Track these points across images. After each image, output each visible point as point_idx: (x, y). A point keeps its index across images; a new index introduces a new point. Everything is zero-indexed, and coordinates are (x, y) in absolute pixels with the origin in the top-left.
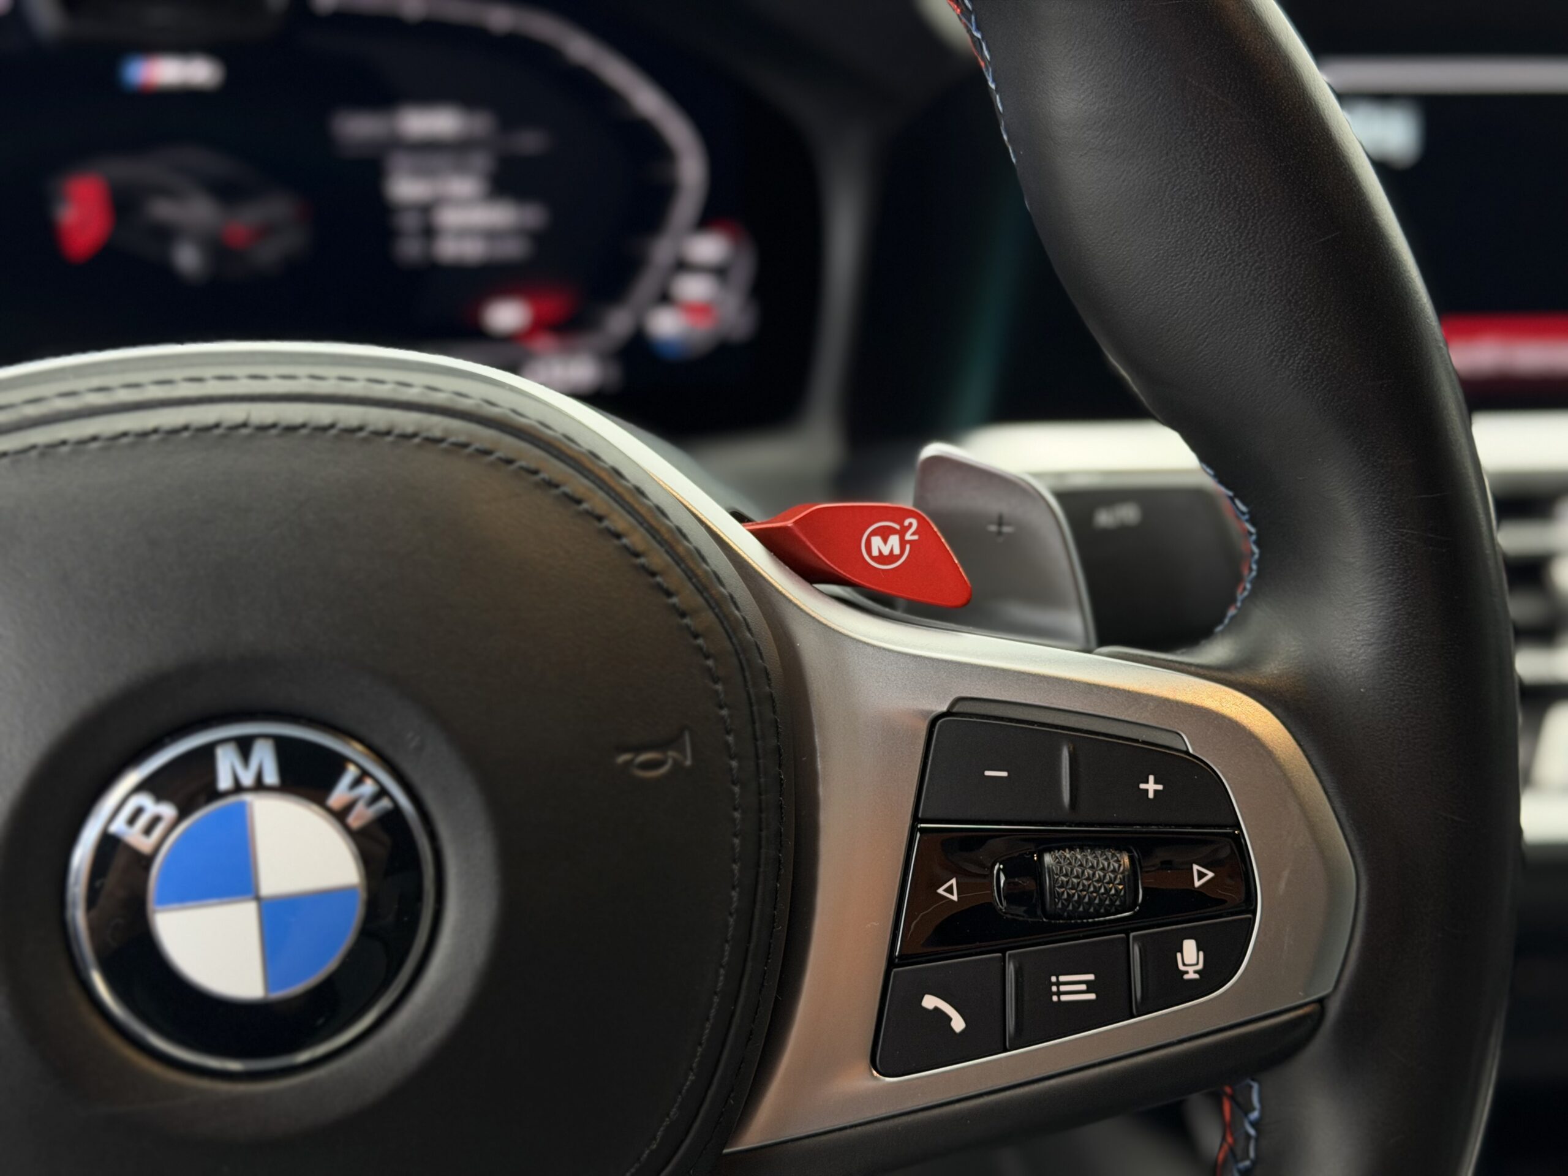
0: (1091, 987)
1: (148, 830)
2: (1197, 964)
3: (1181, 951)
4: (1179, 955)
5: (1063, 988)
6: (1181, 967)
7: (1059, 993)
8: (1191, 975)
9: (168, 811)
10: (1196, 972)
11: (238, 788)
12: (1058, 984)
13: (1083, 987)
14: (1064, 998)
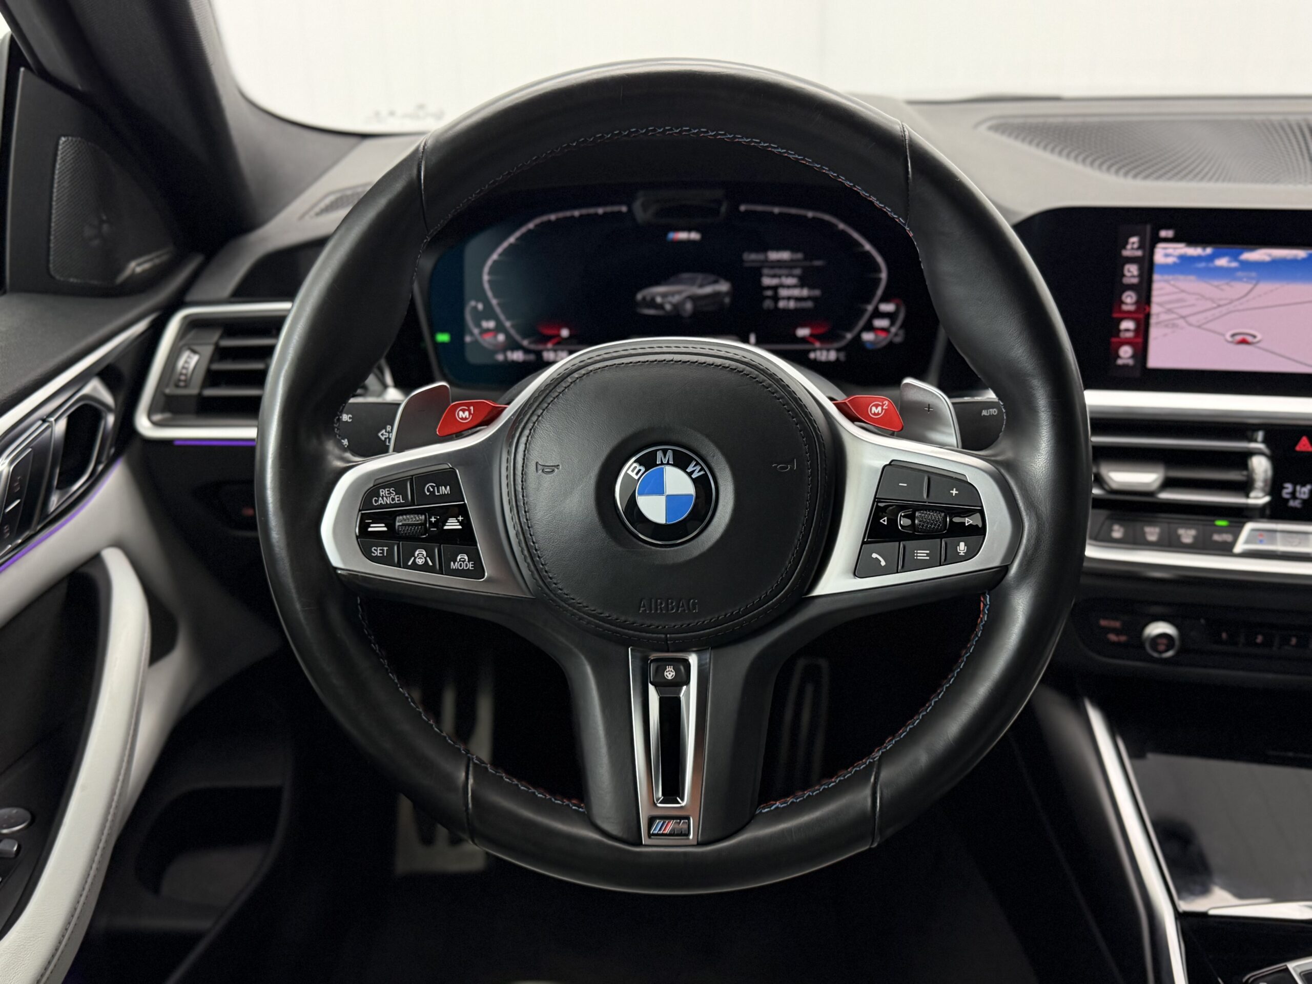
0: (928, 555)
1: (637, 474)
2: (964, 550)
3: (959, 545)
4: (958, 547)
5: (918, 555)
6: (959, 551)
7: (917, 556)
8: (962, 554)
9: (643, 469)
10: (963, 553)
11: (662, 464)
12: (917, 553)
13: (925, 555)
14: (918, 558)
